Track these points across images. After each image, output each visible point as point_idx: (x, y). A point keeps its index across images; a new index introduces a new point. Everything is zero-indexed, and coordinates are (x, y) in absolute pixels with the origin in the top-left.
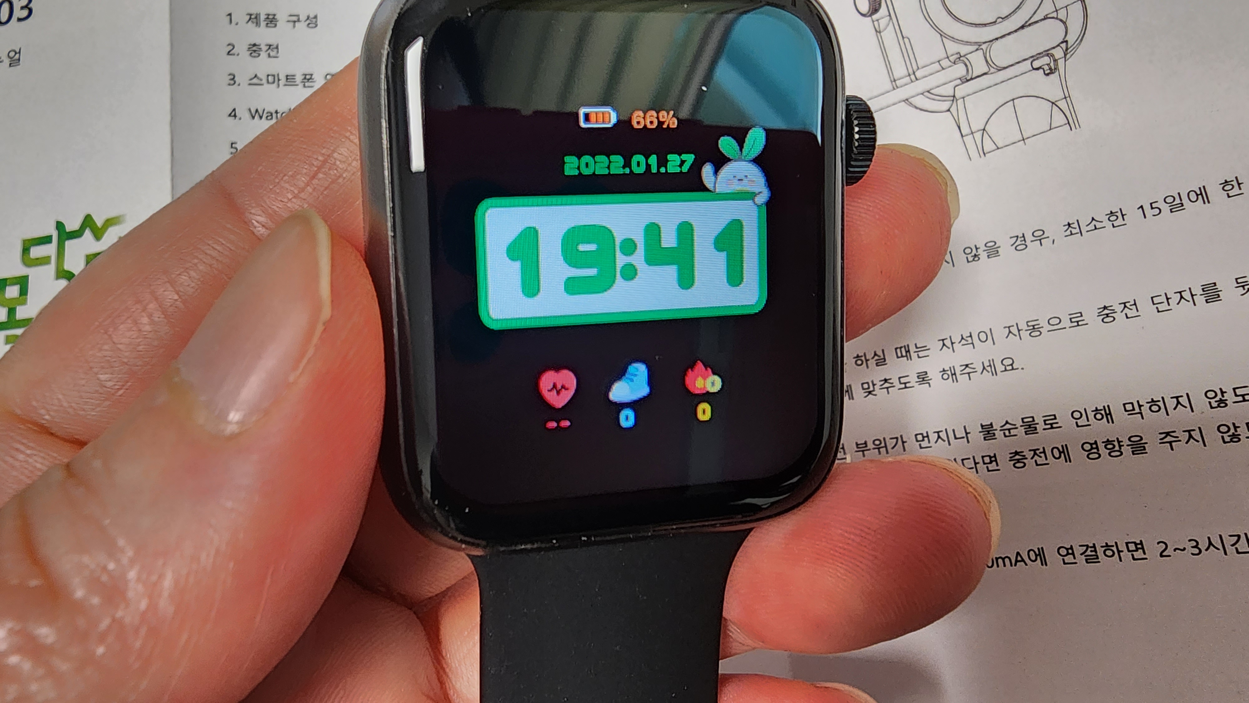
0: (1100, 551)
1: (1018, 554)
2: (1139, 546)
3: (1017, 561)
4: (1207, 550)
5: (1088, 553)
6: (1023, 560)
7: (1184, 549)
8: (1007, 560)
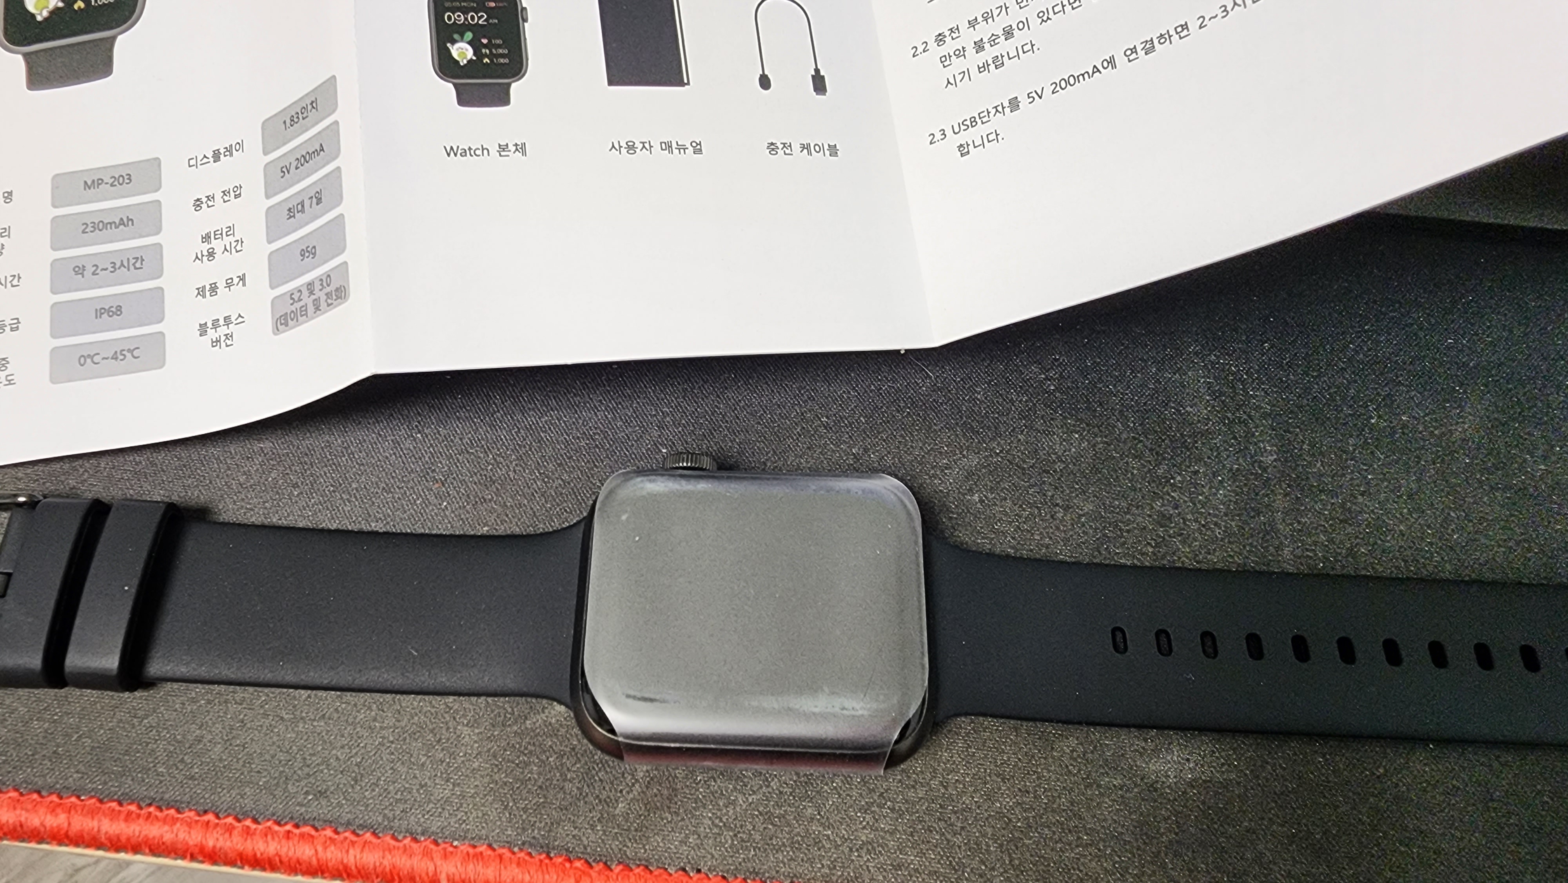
0: (1156, 41)
1: (1095, 66)
2: (1185, 27)
3: (1093, 73)
4: (1232, 10)
5: (1148, 46)
6: (1098, 71)
7: (1217, 16)
8: (1086, 76)
